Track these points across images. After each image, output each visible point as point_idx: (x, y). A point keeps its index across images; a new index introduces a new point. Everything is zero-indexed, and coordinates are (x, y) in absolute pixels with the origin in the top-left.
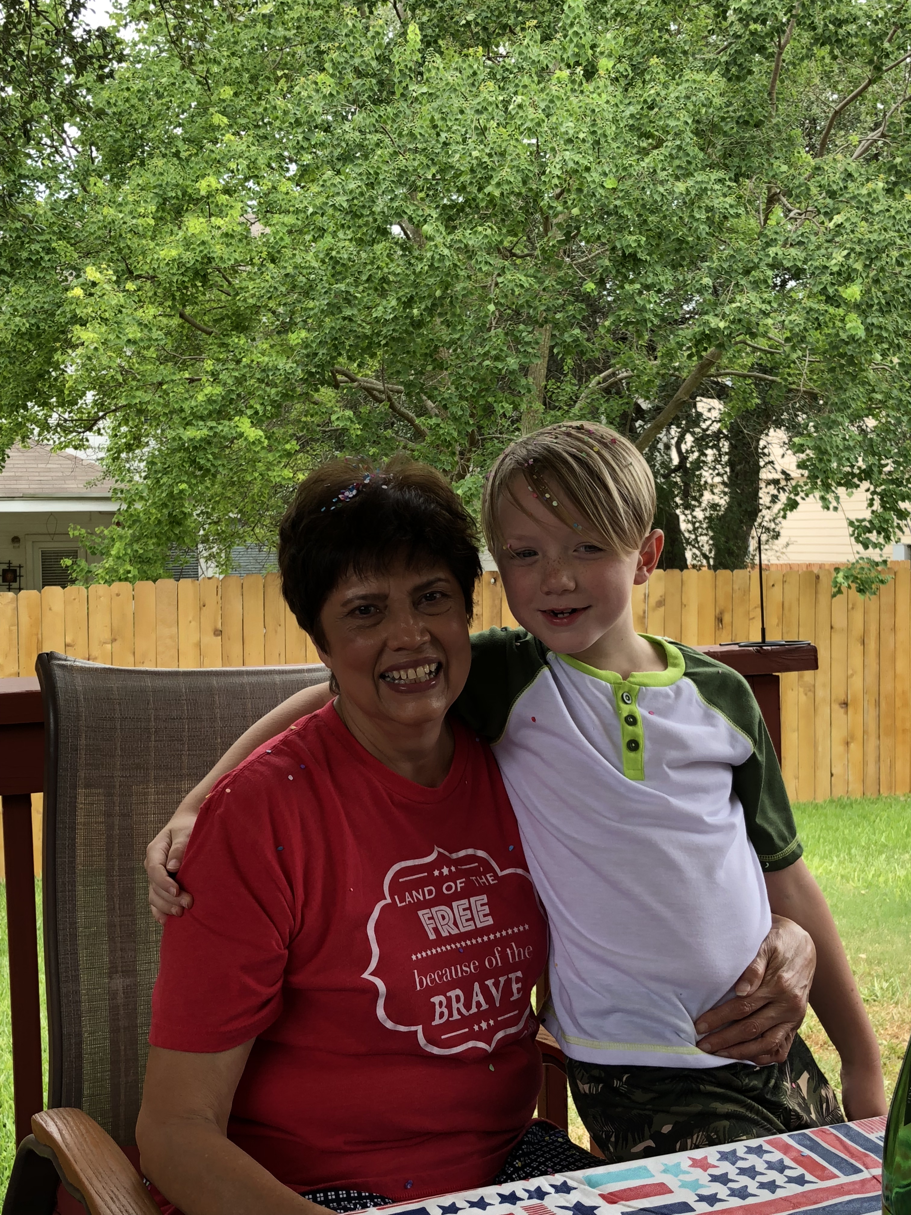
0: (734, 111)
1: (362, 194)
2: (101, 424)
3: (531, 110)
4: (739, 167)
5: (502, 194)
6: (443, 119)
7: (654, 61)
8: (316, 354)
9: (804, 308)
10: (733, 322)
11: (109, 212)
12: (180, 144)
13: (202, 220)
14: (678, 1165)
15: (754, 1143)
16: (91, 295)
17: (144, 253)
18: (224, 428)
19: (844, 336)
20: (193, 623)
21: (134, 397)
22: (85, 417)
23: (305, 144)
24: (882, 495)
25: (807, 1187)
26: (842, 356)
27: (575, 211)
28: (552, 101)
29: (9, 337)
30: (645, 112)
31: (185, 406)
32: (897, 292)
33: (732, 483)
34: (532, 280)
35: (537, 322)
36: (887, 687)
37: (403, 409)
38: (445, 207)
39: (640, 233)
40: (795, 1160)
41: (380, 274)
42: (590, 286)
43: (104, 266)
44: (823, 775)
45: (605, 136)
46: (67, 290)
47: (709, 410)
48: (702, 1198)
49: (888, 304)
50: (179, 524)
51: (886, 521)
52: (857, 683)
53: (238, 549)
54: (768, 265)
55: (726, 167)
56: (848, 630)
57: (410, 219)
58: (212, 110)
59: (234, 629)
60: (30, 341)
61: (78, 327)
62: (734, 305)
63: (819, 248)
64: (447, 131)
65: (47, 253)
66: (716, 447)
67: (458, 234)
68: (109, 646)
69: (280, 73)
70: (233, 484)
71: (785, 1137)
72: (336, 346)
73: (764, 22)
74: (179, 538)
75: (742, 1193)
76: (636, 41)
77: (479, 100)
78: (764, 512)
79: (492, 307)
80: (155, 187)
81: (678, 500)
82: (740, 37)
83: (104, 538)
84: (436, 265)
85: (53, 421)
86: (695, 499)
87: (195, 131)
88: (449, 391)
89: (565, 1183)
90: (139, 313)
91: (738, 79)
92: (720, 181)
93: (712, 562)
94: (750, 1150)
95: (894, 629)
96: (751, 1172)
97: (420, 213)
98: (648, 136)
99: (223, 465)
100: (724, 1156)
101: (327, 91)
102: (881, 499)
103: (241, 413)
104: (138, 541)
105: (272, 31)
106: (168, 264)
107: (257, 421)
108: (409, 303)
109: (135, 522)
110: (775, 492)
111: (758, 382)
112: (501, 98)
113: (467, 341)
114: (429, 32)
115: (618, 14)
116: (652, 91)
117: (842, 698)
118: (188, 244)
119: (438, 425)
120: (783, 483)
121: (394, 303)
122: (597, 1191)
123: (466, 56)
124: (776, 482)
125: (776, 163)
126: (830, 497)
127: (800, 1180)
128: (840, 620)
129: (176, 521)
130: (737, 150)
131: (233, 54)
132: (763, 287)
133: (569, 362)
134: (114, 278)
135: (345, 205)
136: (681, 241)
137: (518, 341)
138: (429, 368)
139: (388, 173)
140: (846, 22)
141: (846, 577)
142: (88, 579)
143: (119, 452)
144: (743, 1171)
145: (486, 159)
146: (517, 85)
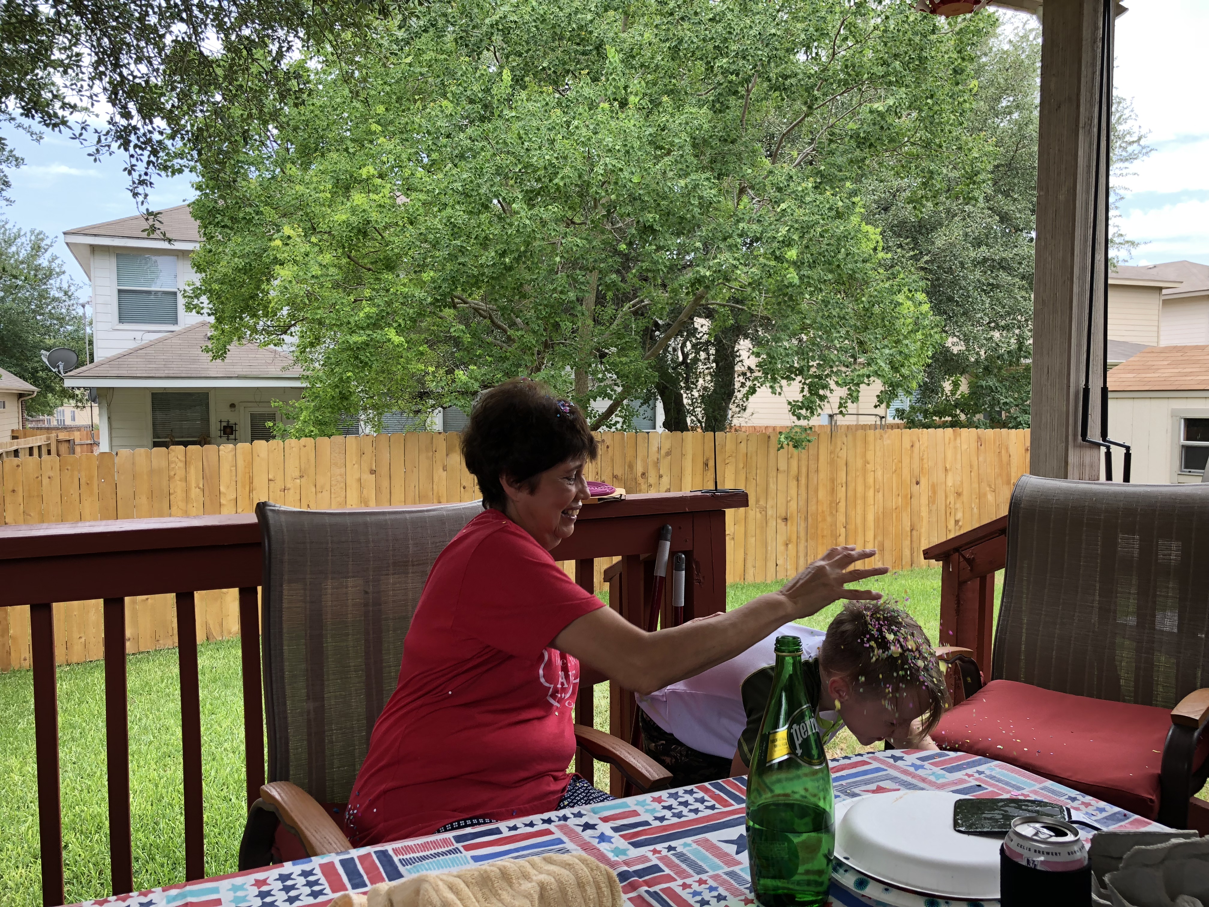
0: (718, 132)
1: (471, 182)
2: (293, 329)
3: (584, 130)
4: (721, 169)
5: (565, 184)
6: (526, 134)
7: (665, 98)
8: (440, 287)
9: (760, 264)
10: (715, 272)
11: (300, 188)
12: (349, 143)
13: (363, 195)
14: (645, 801)
15: (688, 788)
16: (287, 244)
17: (324, 217)
18: (377, 335)
19: (786, 283)
20: (356, 466)
21: (317, 314)
22: (282, 324)
23: (434, 148)
24: (810, 386)
25: (716, 811)
26: (785, 295)
27: (613, 197)
28: (598, 125)
29: (231, 271)
30: (659, 132)
31: (352, 320)
32: (820, 254)
33: (715, 375)
34: (584, 242)
35: (588, 269)
36: (812, 508)
37: (499, 323)
38: (527, 191)
39: (656, 212)
40: (710, 797)
41: (483, 235)
42: (623, 247)
43: (296, 226)
44: (771, 565)
45: (633, 148)
46: (270, 240)
47: (702, 326)
48: (656, 818)
49: (814, 262)
50: (347, 399)
51: (812, 402)
52: (793, 505)
53: (387, 417)
54: (738, 235)
55: (712, 170)
56: (788, 472)
57: (504, 199)
58: (370, 120)
59: (384, 470)
60: (245, 274)
61: (278, 266)
62: (716, 261)
63: (770, 224)
64: (529, 141)
65: (257, 214)
66: (706, 350)
67: (535, 211)
68: (298, 481)
69: (417, 97)
70: (383, 372)
71: (706, 784)
72: (454, 281)
73: (737, 75)
74: (347, 409)
75: (679, 815)
76: (655, 84)
77: (551, 121)
78: (736, 394)
79: (558, 259)
80: (331, 172)
81: (682, 384)
82: (722, 84)
83: (295, 408)
84: (521, 230)
85: (260, 327)
86: (693, 383)
87: (359, 133)
88: (530, 314)
89: (579, 812)
90: (320, 258)
91: (721, 111)
92: (708, 179)
93: (703, 425)
94: (686, 792)
95: (817, 471)
96: (686, 804)
97: (511, 195)
98: (661, 148)
99: (377, 360)
100: (671, 795)
101: (448, 112)
102: (809, 388)
103: (390, 325)
104: (318, 410)
105: (412, 69)
106: (340, 224)
107: (400, 330)
108: (503, 254)
109: (316, 397)
110: (744, 381)
111: (732, 309)
112: (565, 119)
113: (542, 280)
114: (518, 73)
115: (642, 65)
116: (664, 119)
117: (784, 515)
118: (353, 211)
119: (523, 336)
120: (749, 374)
121: (493, 254)
122: (598, 816)
123: (542, 92)
124: (744, 374)
125: (745, 168)
126: (777, 386)
127: (713, 807)
128: (783, 466)
129: (344, 397)
130: (719, 158)
131: (385, 83)
132: (735, 249)
133: (610, 294)
134: (303, 234)
135: (460, 188)
136: (682, 218)
137: (575, 281)
138: (517, 297)
139: (490, 170)
140: (790, 77)
141: (786, 438)
142: (284, 435)
143: (305, 348)
144: (681, 803)
145: (554, 161)
146: (575, 113)
